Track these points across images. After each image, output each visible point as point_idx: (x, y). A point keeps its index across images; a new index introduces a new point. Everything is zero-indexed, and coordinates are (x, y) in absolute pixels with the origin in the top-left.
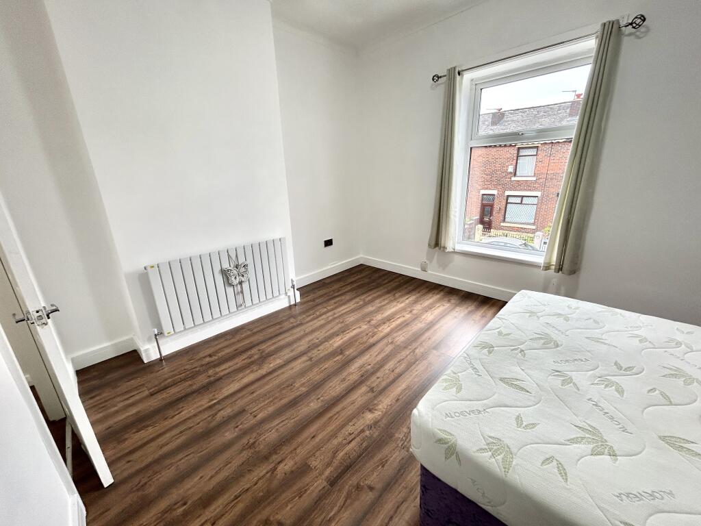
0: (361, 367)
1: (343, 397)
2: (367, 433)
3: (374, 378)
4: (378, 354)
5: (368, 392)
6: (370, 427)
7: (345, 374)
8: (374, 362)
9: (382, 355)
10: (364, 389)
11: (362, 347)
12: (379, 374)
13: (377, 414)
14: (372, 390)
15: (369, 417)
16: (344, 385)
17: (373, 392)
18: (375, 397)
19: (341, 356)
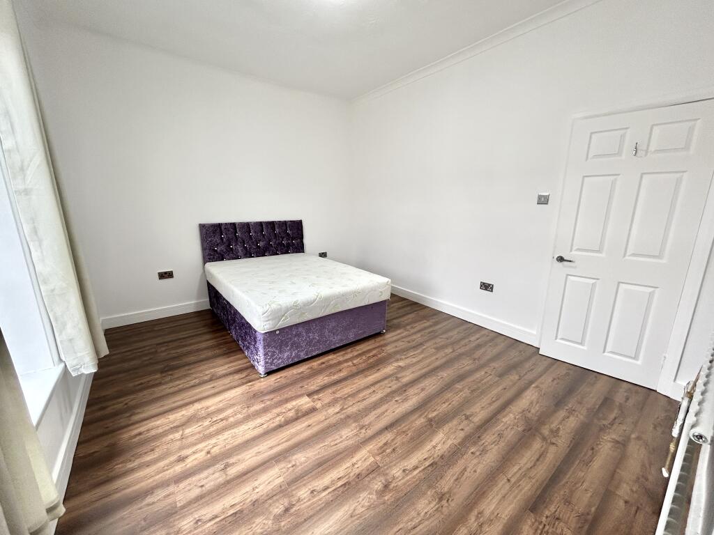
0: (406, 400)
1: (421, 377)
2: (403, 357)
3: (394, 387)
4: (384, 413)
5: (400, 378)
6: (401, 359)
7: (422, 395)
8: (391, 403)
9: (379, 411)
10: (405, 380)
11: (404, 426)
12: (389, 390)
13: (396, 364)
14: (397, 379)
15: (401, 364)
16: (421, 385)
17: (396, 377)
18: (396, 373)
19: (430, 416)
